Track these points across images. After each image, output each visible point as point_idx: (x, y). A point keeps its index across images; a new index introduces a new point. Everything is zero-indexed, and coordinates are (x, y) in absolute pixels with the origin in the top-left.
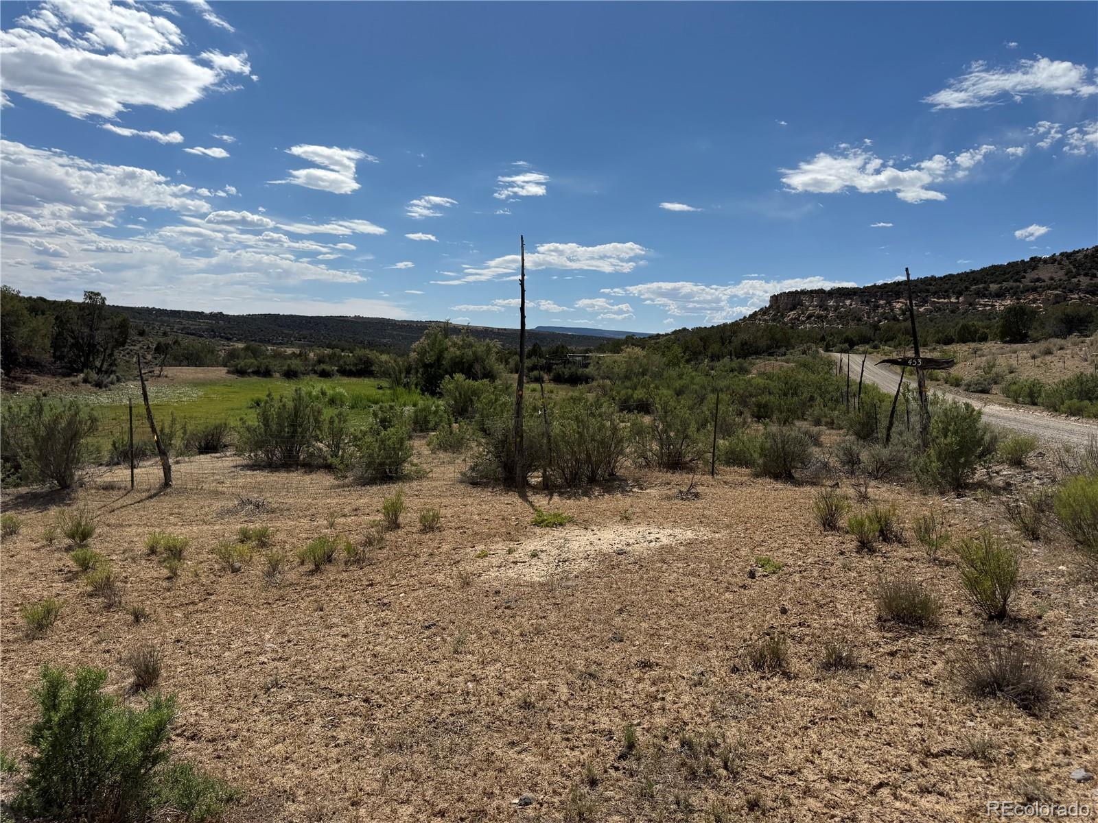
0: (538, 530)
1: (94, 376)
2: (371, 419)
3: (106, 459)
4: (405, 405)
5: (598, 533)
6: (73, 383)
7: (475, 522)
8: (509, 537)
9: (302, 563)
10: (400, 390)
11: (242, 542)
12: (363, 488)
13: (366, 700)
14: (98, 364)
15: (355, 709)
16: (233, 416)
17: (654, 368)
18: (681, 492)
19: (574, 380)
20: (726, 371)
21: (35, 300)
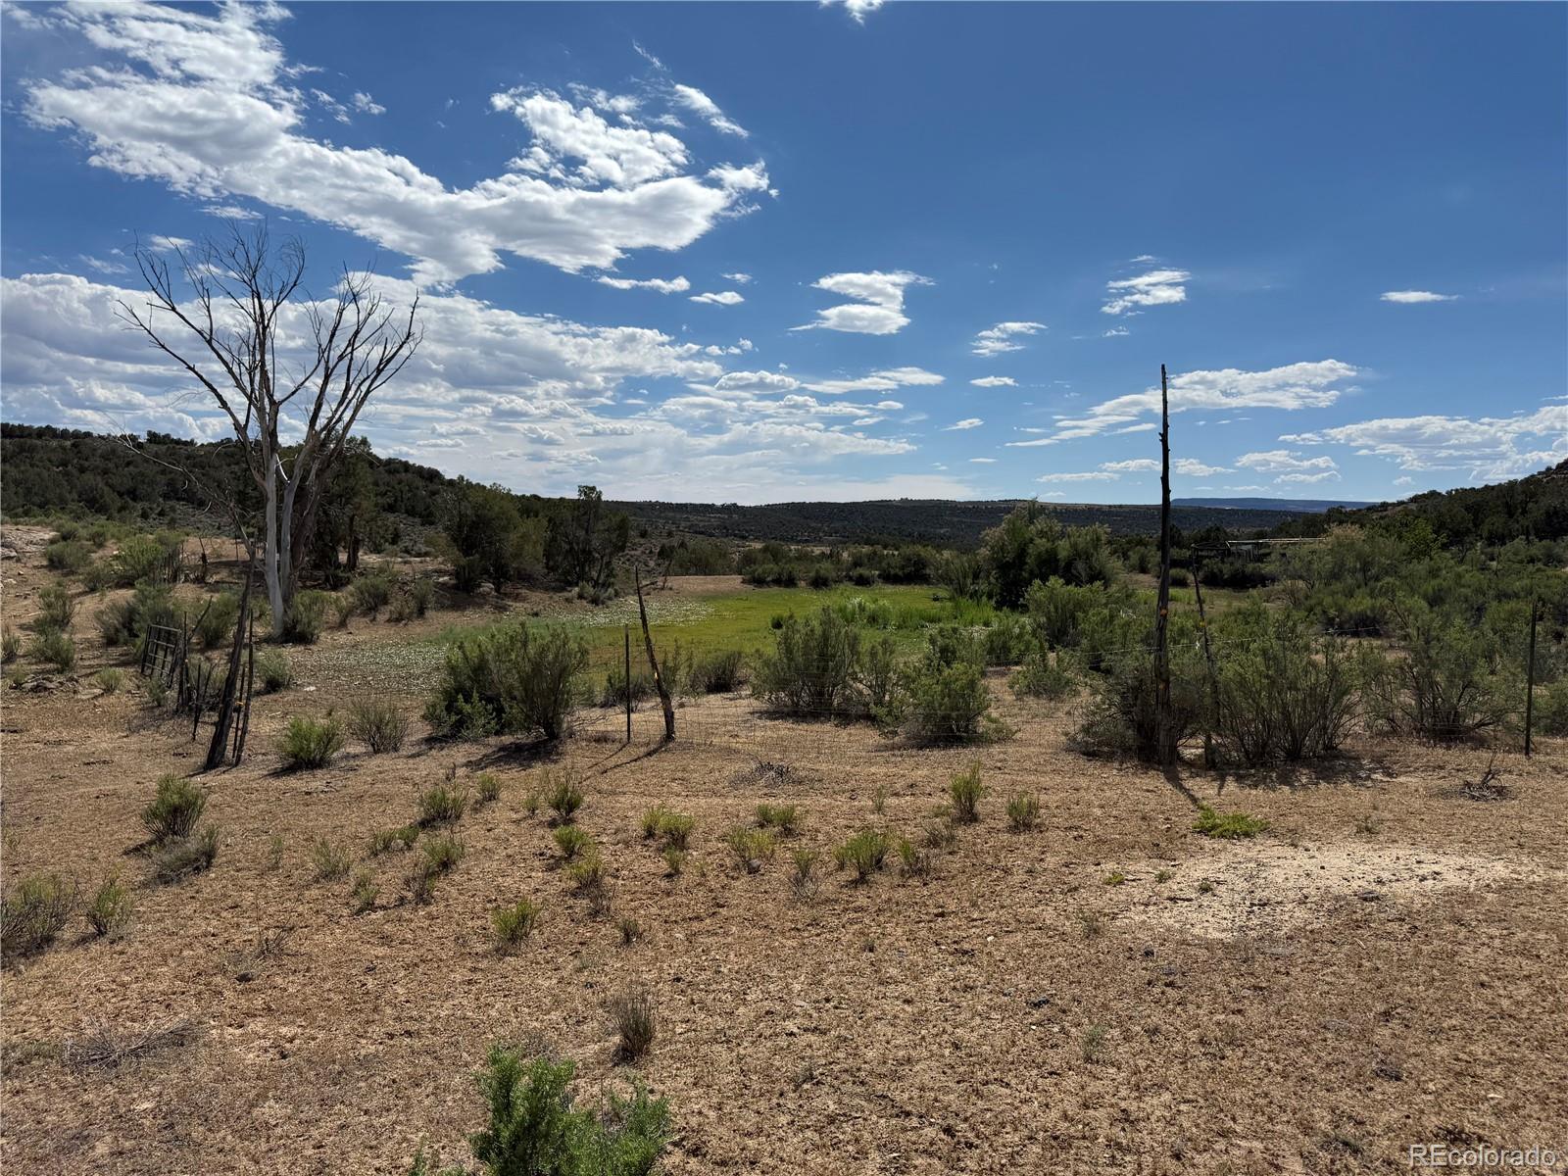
0: (1206, 842)
1: (590, 590)
2: (926, 646)
3: (600, 699)
4: (972, 624)
5: (1317, 854)
6: (567, 600)
7: (1097, 820)
8: (1157, 852)
9: (841, 867)
10: (964, 602)
11: (762, 826)
12: (921, 753)
13: (948, 1131)
14: (594, 574)
15: (931, 1144)
16: (749, 640)
17: (1383, 560)
18: (1468, 784)
19: (1241, 582)
20: (1521, 562)
21: (528, 499)
